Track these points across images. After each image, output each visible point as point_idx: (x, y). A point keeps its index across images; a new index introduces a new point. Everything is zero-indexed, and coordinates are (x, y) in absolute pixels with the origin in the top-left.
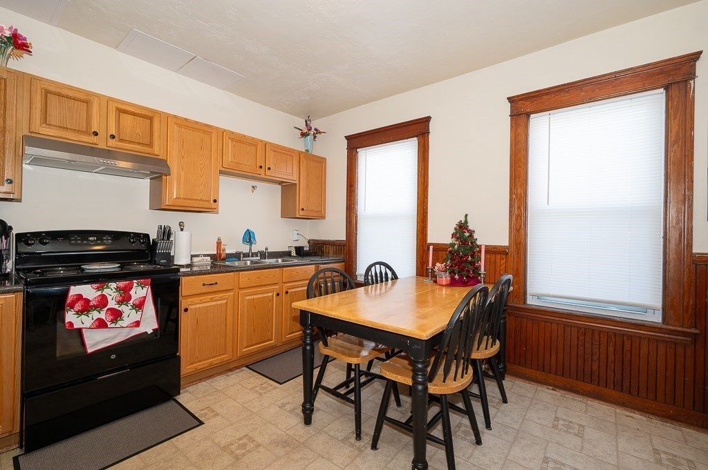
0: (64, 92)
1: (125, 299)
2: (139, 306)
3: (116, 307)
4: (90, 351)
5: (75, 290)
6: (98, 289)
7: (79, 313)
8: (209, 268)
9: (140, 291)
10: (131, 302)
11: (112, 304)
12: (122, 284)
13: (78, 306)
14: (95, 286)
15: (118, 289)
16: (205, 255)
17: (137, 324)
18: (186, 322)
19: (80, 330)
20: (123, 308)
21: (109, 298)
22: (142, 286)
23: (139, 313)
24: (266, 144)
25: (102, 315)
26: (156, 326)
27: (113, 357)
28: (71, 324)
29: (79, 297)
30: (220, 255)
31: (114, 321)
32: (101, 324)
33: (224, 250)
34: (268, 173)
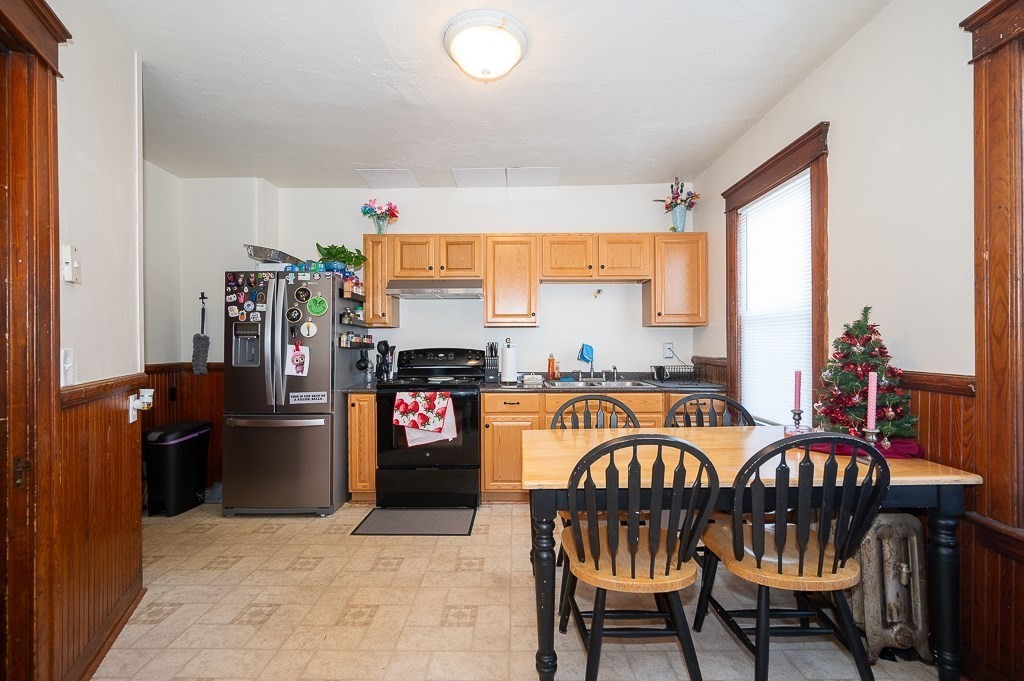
0: (414, 240)
1: (431, 408)
2: (442, 415)
3: (425, 413)
4: (410, 445)
5: (400, 395)
6: (413, 396)
7: (403, 413)
8: (540, 386)
9: (443, 402)
10: (435, 410)
11: (422, 410)
12: (428, 394)
13: (402, 408)
14: (411, 393)
15: (426, 398)
16: (537, 374)
17: (440, 430)
18: (487, 437)
19: (403, 427)
20: (429, 414)
21: (420, 405)
22: (444, 397)
23: (441, 421)
24: (597, 237)
25: (415, 418)
26: (456, 436)
27: (428, 455)
28: (397, 421)
29: (402, 401)
30: (554, 373)
31: (423, 424)
32: (415, 425)
33: (557, 368)
34: (602, 272)
